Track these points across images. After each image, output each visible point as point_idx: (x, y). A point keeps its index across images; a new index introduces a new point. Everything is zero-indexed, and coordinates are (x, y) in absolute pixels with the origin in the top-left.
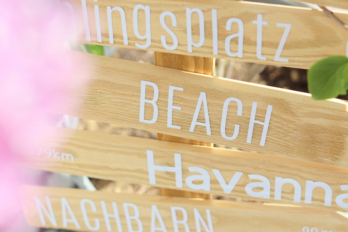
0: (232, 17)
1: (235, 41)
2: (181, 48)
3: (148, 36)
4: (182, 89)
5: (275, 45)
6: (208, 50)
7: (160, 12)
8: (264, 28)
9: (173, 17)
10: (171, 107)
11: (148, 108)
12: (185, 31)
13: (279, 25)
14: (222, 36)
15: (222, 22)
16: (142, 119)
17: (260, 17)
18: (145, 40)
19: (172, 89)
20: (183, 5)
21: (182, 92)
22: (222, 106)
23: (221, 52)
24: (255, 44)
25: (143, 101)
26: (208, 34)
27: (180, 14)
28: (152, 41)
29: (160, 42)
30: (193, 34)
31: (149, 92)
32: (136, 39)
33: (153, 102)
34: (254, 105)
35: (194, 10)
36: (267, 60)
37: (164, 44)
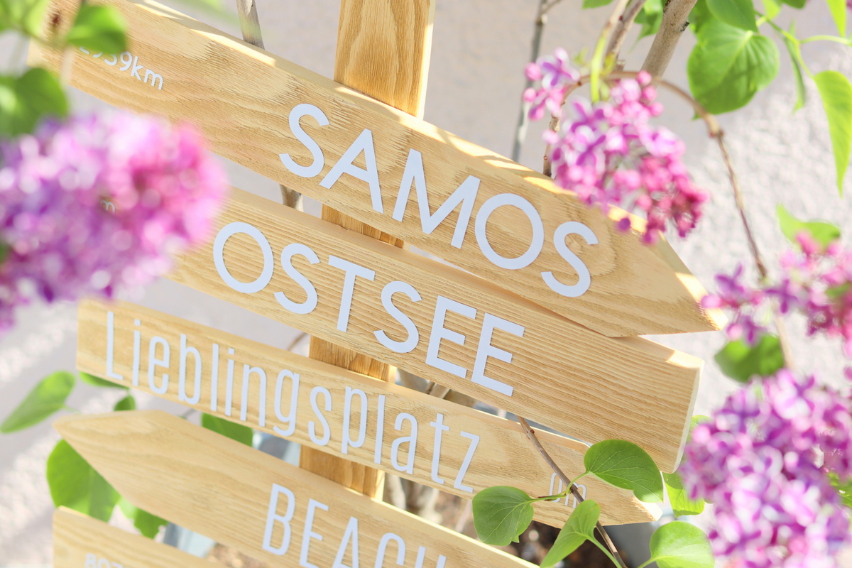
0: (405, 411)
1: (404, 447)
2: (332, 444)
3: (292, 418)
4: (325, 508)
5: (456, 464)
6: (367, 454)
7: (312, 386)
8: (443, 434)
9: (327, 395)
10: (308, 534)
11: (278, 528)
12: (341, 420)
13: (463, 434)
14: (388, 437)
15: (390, 415)
16: (266, 545)
17: (440, 417)
18: (287, 424)
19: (313, 504)
20: (342, 382)
21: (325, 511)
22: (377, 544)
23: (385, 460)
24: (430, 457)
25: (272, 516)
26: (371, 432)
27: (337, 393)
28: (297, 426)
29: (306, 430)
30: (351, 426)
31: (282, 503)
32: (276, 420)
33: (285, 521)
34: (421, 552)
35: (356, 391)
36: (445, 484)
37: (311, 435)
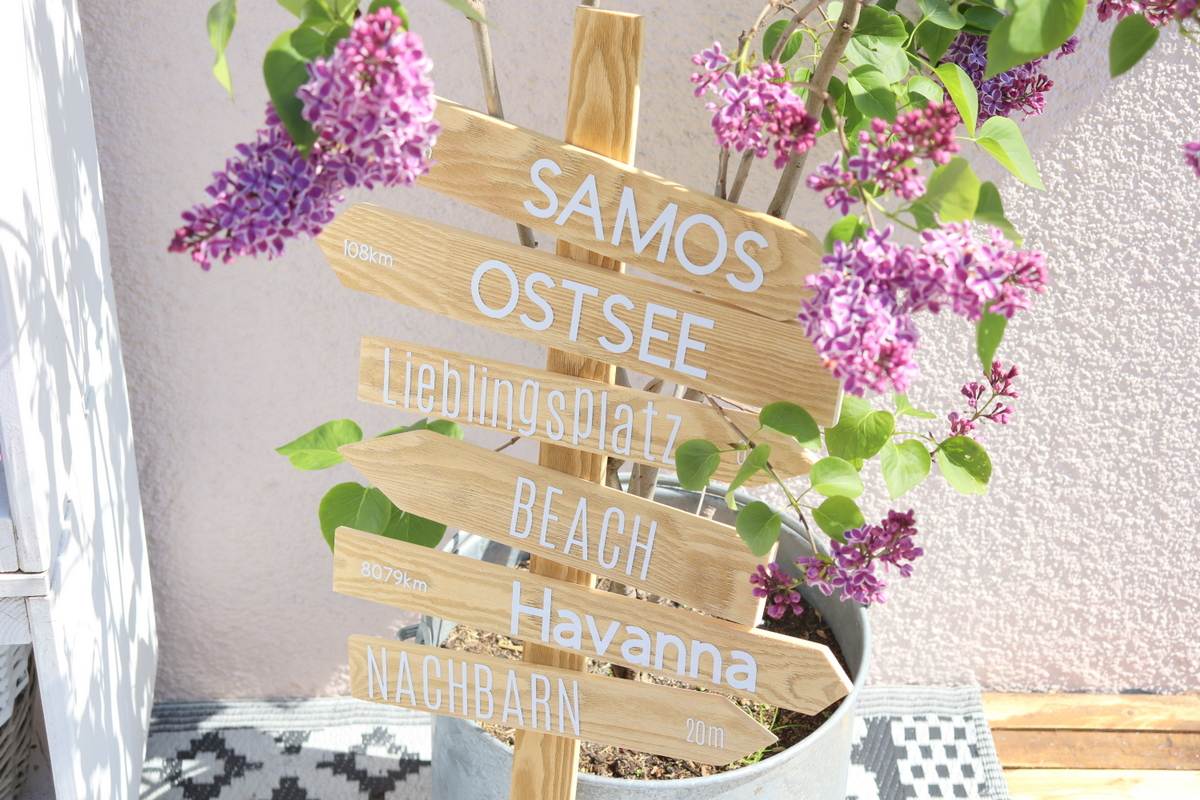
0: (622, 403)
1: (622, 433)
2: (566, 438)
3: (533, 420)
4: (561, 492)
5: (664, 442)
6: (594, 443)
7: (550, 391)
8: (653, 418)
9: (561, 395)
10: (546, 516)
11: (522, 514)
12: (572, 417)
13: (669, 416)
14: (609, 428)
15: (611, 407)
16: (512, 532)
17: (650, 404)
18: (530, 425)
19: (550, 490)
20: (573, 384)
21: (561, 495)
22: (601, 518)
23: (607, 446)
24: (643, 439)
25: (517, 504)
26: (596, 424)
27: (569, 394)
28: (537, 427)
29: (545, 429)
30: (580, 421)
31: (526, 492)
32: (521, 423)
33: (528, 508)
34: (638, 520)
35: (584, 391)
36: (655, 460)
37: (549, 433)
